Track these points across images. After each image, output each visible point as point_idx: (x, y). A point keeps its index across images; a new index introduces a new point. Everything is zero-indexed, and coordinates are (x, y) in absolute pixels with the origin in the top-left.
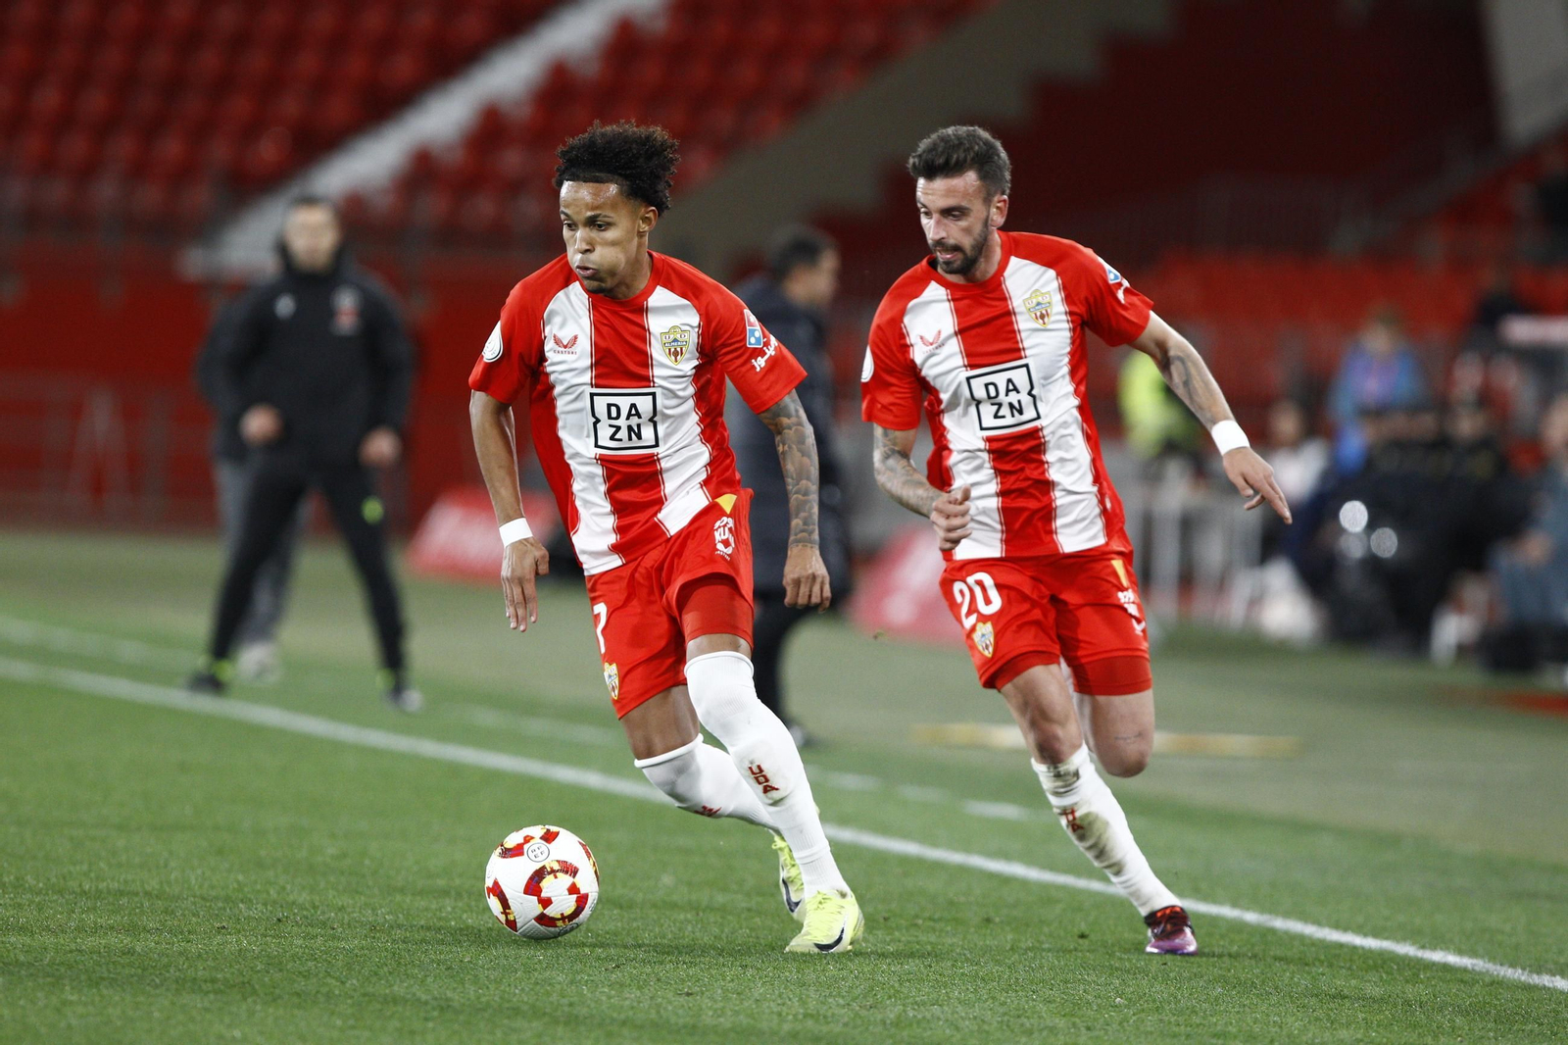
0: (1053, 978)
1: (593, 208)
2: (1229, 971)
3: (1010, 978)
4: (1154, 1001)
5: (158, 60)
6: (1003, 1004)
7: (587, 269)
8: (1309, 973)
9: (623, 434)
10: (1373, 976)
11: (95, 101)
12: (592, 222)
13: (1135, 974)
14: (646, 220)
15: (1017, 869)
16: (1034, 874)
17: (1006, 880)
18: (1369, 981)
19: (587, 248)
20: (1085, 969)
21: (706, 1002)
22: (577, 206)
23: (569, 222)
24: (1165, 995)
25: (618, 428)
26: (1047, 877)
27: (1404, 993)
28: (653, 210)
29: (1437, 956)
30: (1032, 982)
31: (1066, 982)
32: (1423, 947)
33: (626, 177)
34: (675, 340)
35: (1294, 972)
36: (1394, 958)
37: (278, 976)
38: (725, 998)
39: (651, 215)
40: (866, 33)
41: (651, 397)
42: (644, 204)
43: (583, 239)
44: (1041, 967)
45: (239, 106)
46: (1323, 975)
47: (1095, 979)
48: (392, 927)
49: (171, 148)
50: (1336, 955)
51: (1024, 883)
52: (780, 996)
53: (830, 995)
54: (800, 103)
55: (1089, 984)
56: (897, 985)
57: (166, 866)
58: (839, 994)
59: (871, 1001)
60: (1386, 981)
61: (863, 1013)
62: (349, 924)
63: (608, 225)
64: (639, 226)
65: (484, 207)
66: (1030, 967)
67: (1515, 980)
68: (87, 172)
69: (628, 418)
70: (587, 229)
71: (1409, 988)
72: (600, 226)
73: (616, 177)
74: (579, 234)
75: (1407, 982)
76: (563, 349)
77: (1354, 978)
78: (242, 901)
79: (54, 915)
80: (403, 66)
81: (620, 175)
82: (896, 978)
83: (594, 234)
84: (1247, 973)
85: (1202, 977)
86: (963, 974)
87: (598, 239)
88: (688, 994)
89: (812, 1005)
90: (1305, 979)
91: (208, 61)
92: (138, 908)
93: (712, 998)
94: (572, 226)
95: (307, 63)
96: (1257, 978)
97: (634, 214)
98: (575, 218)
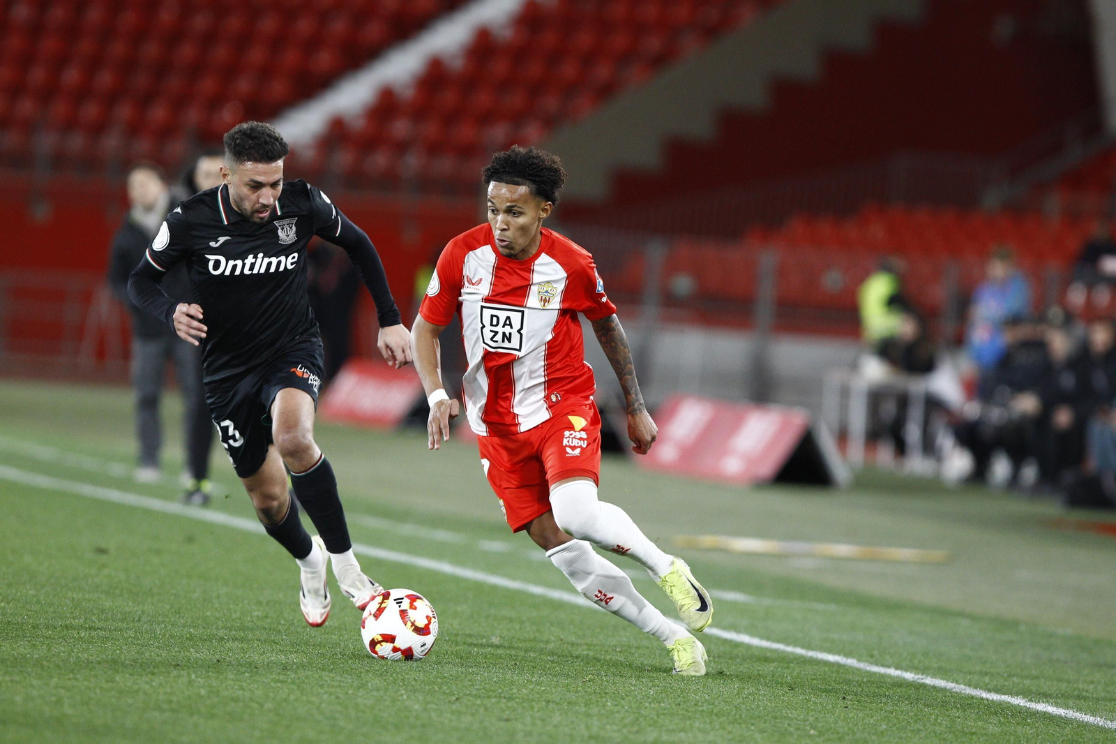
0: (767, 715)
1: (511, 202)
2: (892, 713)
3: (735, 714)
4: (838, 733)
5: (151, 50)
6: (730, 732)
7: (504, 241)
8: (948, 716)
9: (499, 337)
10: (994, 719)
11: (105, 79)
12: (509, 211)
13: (825, 714)
14: (544, 210)
15: (745, 638)
16: (755, 641)
17: (737, 645)
18: (991, 723)
19: (506, 227)
20: (789, 709)
21: (520, 726)
22: (499, 198)
23: (493, 208)
24: (846, 729)
25: (496, 333)
26: (765, 644)
27: (1016, 732)
28: (550, 204)
29: (1040, 707)
30: (751, 718)
31: (775, 718)
32: (1031, 700)
33: (534, 182)
34: (547, 292)
35: (938, 716)
36: (1009, 706)
37: (216, 700)
38: (533, 724)
39: (548, 207)
40: (654, 43)
41: (521, 313)
42: (544, 200)
43: (503, 222)
44: (758, 706)
45: (208, 85)
46: (959, 718)
47: (797, 716)
48: (298, 668)
49: (158, 113)
50: (967, 704)
51: (749, 647)
52: (572, 723)
53: (608, 723)
54: (606, 92)
55: (792, 719)
56: (655, 717)
57: (139, 620)
58: (614, 723)
59: (635, 729)
60: (1003, 723)
61: (631, 736)
62: (268, 665)
63: (521, 214)
64: (540, 214)
65: (380, 160)
66: (750, 707)
67: (1095, 725)
68: (98, 129)
69: (503, 327)
70: (506, 214)
71: (1019, 729)
72: (514, 213)
73: (528, 182)
74: (500, 218)
75: (1018, 724)
76: (471, 286)
77: (980, 721)
78: (192, 647)
79: (59, 653)
80: (324, 59)
81: (531, 180)
82: (655, 713)
83: (510, 218)
84: (905, 715)
85: (872, 717)
86: (702, 711)
87: (513, 222)
88: (507, 720)
89: (595, 730)
90: (946, 721)
91: (187, 52)
92: (119, 650)
93: (524, 724)
94: (495, 211)
95: (257, 55)
96: (912, 718)
97: (537, 207)
98: (498, 206)
